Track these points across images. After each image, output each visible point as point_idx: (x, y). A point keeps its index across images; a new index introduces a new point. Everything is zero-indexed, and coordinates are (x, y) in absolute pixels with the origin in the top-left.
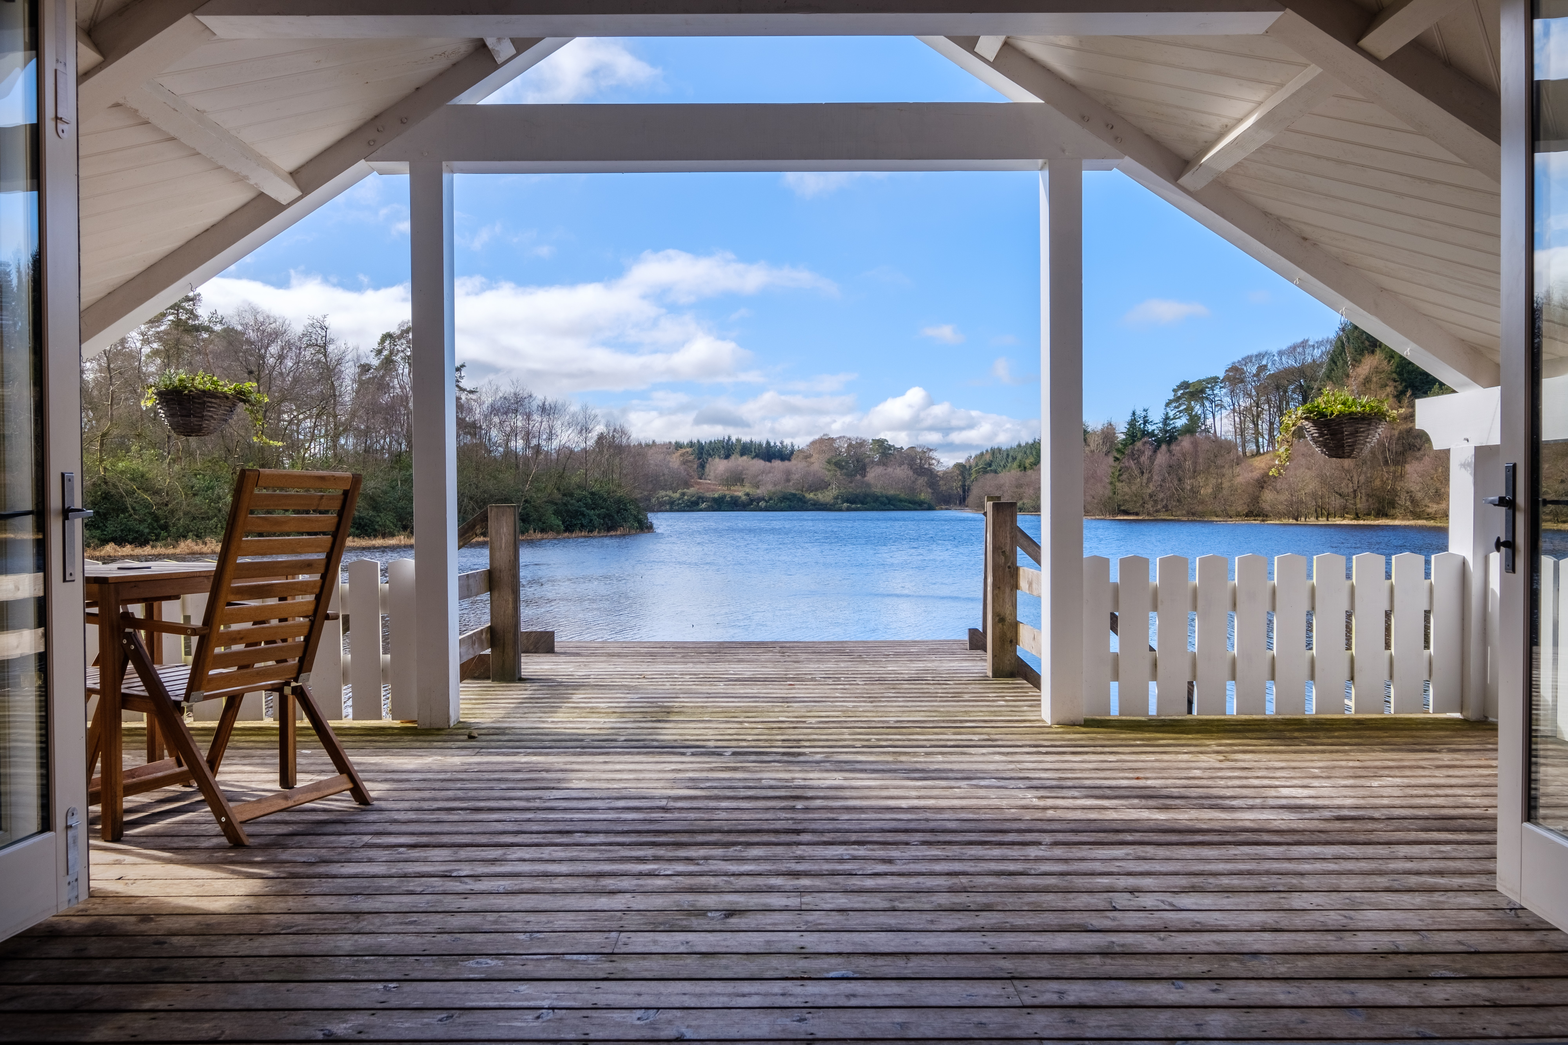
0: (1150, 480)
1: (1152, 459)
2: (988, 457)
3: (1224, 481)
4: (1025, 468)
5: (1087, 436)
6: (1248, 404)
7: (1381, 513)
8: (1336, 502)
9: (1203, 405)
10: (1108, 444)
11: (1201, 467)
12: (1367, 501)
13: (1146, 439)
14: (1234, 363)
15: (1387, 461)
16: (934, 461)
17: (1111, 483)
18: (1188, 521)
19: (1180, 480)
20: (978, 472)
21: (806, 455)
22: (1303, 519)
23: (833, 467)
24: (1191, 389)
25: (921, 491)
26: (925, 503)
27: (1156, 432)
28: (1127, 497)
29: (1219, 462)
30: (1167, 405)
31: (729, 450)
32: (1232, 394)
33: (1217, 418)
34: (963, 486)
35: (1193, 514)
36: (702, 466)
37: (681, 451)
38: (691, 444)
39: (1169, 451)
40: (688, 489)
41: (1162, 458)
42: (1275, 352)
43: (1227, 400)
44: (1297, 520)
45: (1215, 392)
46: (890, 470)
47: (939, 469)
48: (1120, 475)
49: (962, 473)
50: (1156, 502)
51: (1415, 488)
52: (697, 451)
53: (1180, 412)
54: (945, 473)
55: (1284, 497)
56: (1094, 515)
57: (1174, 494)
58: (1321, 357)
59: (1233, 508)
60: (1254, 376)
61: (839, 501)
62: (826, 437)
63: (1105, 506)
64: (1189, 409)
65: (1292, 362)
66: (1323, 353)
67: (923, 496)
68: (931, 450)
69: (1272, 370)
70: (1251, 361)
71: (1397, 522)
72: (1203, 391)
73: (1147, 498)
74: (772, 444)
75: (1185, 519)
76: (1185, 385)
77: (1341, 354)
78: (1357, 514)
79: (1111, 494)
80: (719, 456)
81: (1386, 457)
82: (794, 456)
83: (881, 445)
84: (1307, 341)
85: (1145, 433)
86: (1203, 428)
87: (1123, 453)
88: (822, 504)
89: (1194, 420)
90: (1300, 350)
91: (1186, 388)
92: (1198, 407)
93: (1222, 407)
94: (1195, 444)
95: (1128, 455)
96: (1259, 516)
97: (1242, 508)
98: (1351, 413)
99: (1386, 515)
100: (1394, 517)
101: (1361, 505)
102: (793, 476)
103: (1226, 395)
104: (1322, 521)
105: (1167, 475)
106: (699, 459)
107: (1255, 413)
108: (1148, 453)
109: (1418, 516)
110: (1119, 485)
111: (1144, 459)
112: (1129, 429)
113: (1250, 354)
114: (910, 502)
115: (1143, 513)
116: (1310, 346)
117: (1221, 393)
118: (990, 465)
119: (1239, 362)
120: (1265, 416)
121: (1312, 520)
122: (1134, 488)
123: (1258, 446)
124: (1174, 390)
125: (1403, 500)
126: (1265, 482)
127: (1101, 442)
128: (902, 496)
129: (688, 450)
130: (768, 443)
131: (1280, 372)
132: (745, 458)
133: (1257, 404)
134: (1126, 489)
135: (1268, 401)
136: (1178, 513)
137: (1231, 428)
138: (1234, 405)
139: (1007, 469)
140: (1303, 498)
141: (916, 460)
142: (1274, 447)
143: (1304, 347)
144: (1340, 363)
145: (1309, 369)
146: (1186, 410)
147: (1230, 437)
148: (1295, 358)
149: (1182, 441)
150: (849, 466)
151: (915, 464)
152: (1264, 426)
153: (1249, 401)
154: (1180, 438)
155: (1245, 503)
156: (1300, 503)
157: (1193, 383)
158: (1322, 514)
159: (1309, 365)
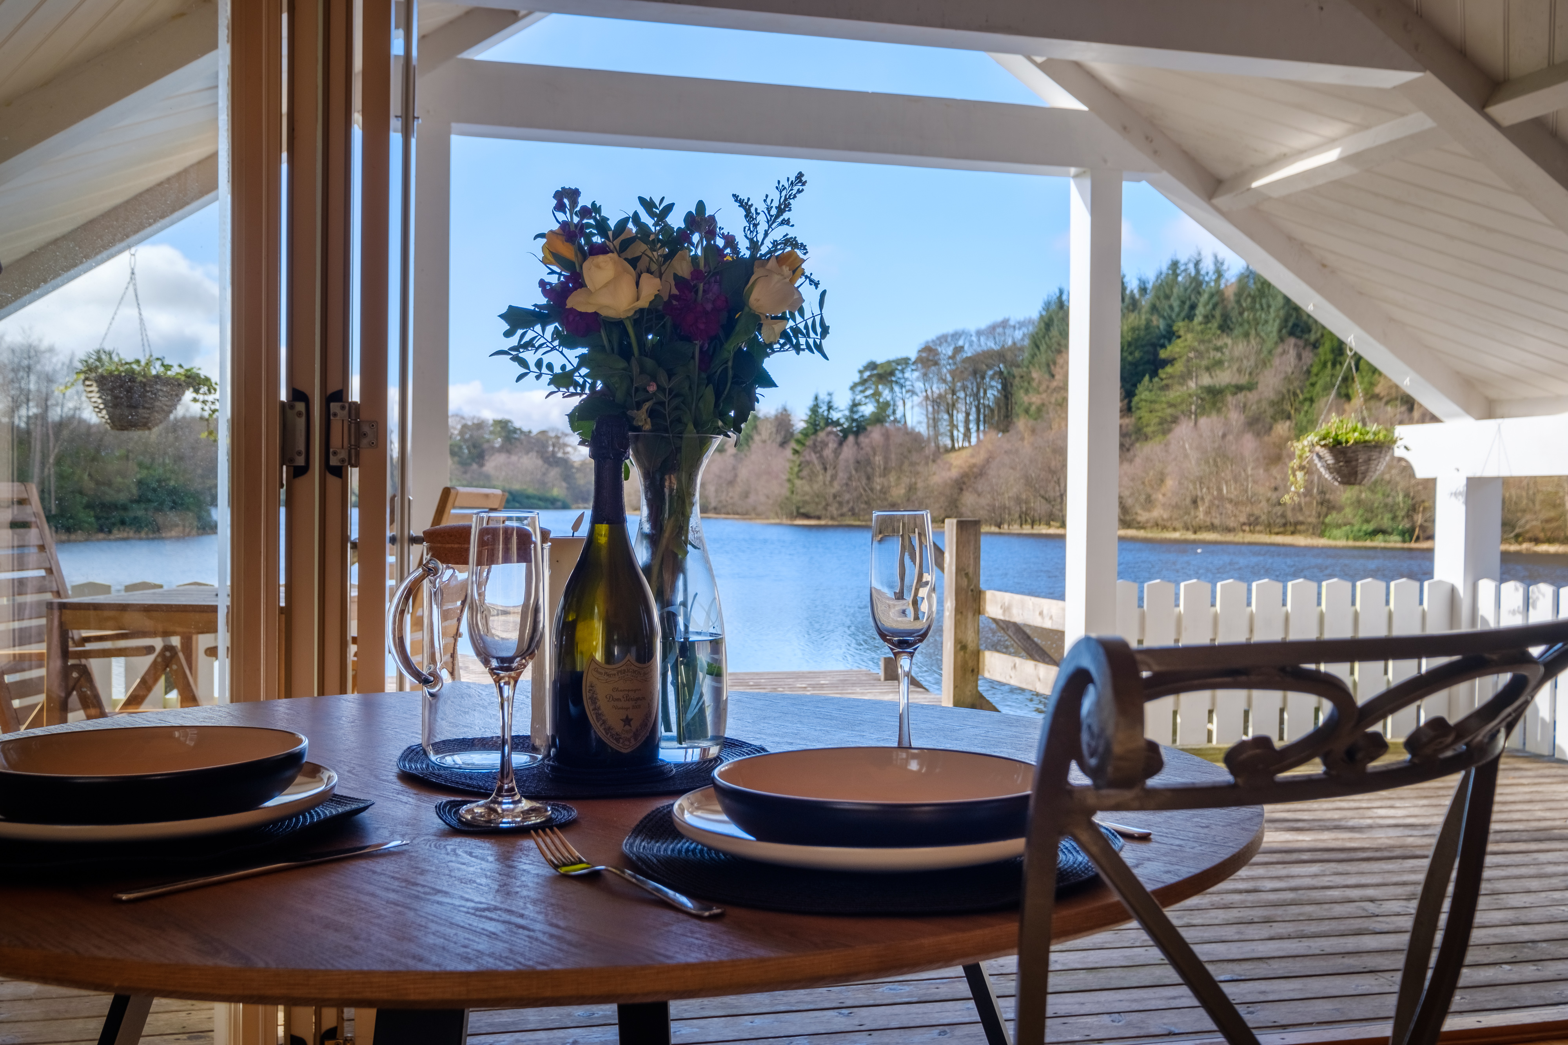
0: (834, 477)
1: (837, 452)
3: (919, 481)
5: (758, 423)
6: (942, 391)
8: (1040, 507)
9: (892, 390)
10: (783, 433)
11: (893, 464)
13: (829, 429)
14: (927, 342)
16: (569, 449)
17: (789, 480)
19: (869, 478)
22: (1006, 526)
24: (879, 371)
25: (554, 486)
26: (558, 500)
27: (842, 421)
28: (807, 498)
29: (915, 457)
30: (853, 388)
32: (925, 377)
33: (909, 404)
39: (857, 443)
41: (849, 451)
42: (973, 332)
43: (919, 385)
44: (1000, 527)
45: (906, 375)
46: (514, 458)
47: (576, 458)
48: (800, 471)
50: (841, 504)
51: (1126, 493)
53: (866, 397)
54: (583, 464)
55: (984, 501)
56: (767, 518)
57: (861, 495)
58: (1022, 339)
60: (950, 358)
63: (782, 508)
64: (877, 394)
65: (991, 344)
66: (1024, 335)
67: (555, 492)
68: (566, 435)
69: (969, 352)
70: (946, 342)
72: (892, 373)
73: (831, 499)
76: (872, 366)
77: (1044, 337)
79: (788, 494)
83: (505, 428)
84: (1008, 320)
85: (829, 422)
86: (892, 418)
87: (803, 444)
89: (884, 407)
90: (1000, 330)
91: (873, 370)
92: (887, 392)
93: (913, 392)
94: (887, 436)
95: (809, 447)
98: (1365, 442)
103: (918, 379)
104: (1027, 529)
105: (854, 472)
107: (950, 401)
108: (832, 445)
109: (1127, 525)
110: (798, 482)
111: (828, 452)
112: (810, 417)
114: (540, 499)
115: (826, 517)
116: (1010, 326)
117: (912, 376)
119: (933, 341)
120: (961, 406)
121: (1015, 528)
122: (816, 487)
123: (953, 440)
124: (861, 372)
126: (964, 483)
127: (774, 430)
128: (531, 491)
131: (978, 355)
133: (953, 391)
134: (807, 488)
135: (964, 388)
137: (923, 419)
138: (926, 391)
140: (1007, 502)
141: (548, 447)
142: (970, 442)
143: (1004, 327)
144: (1043, 348)
145: (1009, 354)
146: (873, 395)
147: (922, 429)
148: (995, 338)
149: (871, 432)
150: (463, 453)
151: (547, 452)
152: (960, 417)
153: (943, 387)
154: (869, 428)
155: (941, 507)
156: (1004, 508)
157: (882, 364)
158: (1026, 521)
159: (1010, 349)
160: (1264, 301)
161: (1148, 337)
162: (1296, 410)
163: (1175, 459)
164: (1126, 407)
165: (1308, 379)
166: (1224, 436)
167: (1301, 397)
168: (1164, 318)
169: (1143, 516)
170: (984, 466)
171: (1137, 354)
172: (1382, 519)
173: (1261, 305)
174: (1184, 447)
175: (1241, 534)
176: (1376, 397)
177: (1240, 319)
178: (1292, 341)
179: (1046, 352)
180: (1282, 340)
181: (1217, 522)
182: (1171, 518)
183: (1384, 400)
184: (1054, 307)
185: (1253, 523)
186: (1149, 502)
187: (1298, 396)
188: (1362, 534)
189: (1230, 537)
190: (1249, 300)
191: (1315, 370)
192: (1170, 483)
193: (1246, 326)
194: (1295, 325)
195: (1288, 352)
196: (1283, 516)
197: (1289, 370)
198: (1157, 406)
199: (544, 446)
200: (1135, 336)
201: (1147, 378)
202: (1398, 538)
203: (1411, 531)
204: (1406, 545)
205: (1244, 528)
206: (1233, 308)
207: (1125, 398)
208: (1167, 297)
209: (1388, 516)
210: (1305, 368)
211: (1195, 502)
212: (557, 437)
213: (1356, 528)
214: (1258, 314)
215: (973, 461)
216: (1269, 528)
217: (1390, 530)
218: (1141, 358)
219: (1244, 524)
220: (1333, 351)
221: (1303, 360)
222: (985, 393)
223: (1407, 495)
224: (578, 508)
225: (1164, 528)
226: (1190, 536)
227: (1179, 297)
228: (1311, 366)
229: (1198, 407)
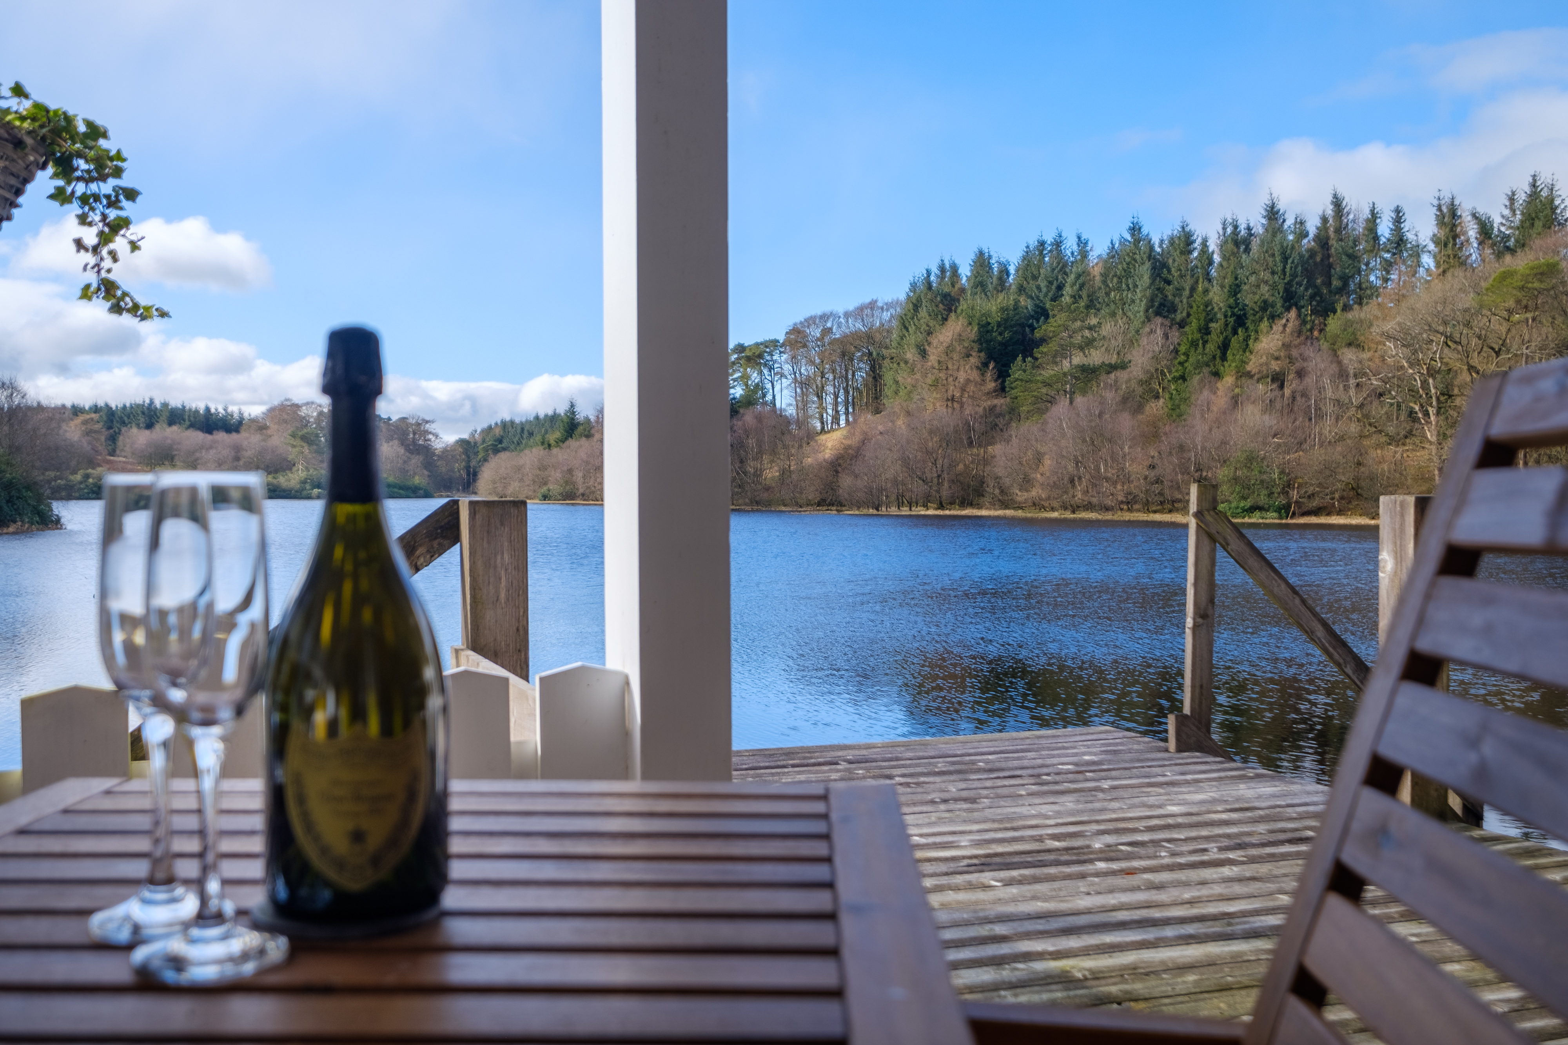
2: (498, 432)
3: (793, 463)
4: (549, 445)
6: (811, 373)
7: (965, 503)
8: (918, 488)
9: (761, 373)
11: (767, 446)
12: (950, 487)
14: (795, 324)
15: (972, 443)
16: (430, 436)
18: (753, 511)
19: (742, 462)
20: (486, 450)
21: (259, 426)
22: (884, 509)
23: (298, 442)
24: (748, 353)
25: (415, 474)
26: (420, 489)
29: (787, 440)
31: (151, 417)
32: (794, 359)
33: (777, 387)
34: (468, 468)
35: (758, 503)
36: (113, 439)
37: (82, 418)
38: (96, 409)
40: (93, 468)
42: (841, 314)
43: (787, 368)
44: (878, 510)
45: (775, 358)
47: (438, 445)
49: (466, 452)
51: (1000, 471)
52: (105, 418)
54: (445, 451)
55: (862, 483)
58: (890, 321)
59: (804, 496)
60: (818, 339)
61: (308, 487)
62: (288, 403)
64: (745, 377)
65: (859, 325)
66: (892, 316)
67: (417, 480)
68: (427, 422)
69: (837, 333)
70: (815, 323)
71: (984, 513)
72: (760, 356)
74: (213, 411)
75: (747, 508)
76: (740, 348)
77: (913, 318)
78: (941, 503)
80: (138, 426)
81: (970, 437)
82: (244, 427)
84: (876, 301)
86: (762, 401)
88: (284, 491)
89: (753, 390)
90: (868, 311)
91: (741, 352)
92: (755, 375)
93: (782, 375)
94: (758, 418)
96: (833, 505)
97: (812, 494)
99: (971, 505)
100: (979, 507)
101: (945, 493)
102: (244, 453)
103: (786, 361)
104: (905, 511)
106: (110, 428)
107: (819, 383)
109: (1005, 505)
113: (813, 313)
114: (401, 488)
116: (878, 308)
117: (781, 359)
118: (501, 442)
119: (801, 323)
120: (830, 389)
121: (893, 510)
123: (822, 423)
125: (991, 488)
126: (840, 465)
128: (391, 479)
129: (93, 415)
130: (208, 409)
131: (846, 336)
132: (175, 428)
133: (822, 373)
135: (834, 371)
136: (740, 501)
137: (793, 401)
138: (795, 373)
139: (522, 446)
140: (884, 484)
141: (408, 435)
142: (839, 425)
143: (872, 309)
144: (912, 329)
145: (878, 335)
146: (741, 377)
147: (791, 411)
148: (863, 320)
149: (743, 415)
150: (320, 441)
151: (407, 439)
152: (829, 399)
153: (812, 370)
154: (741, 411)
155: (817, 490)
156: (881, 490)
157: (749, 346)
158: (903, 502)
159: (879, 330)
160: (1130, 281)
161: (1017, 317)
162: (1163, 389)
163: (1053, 439)
164: (999, 386)
165: (1176, 358)
166: (1100, 415)
167: (1169, 377)
168: (1032, 298)
169: (1021, 496)
170: (858, 449)
171: (1007, 335)
172: (1259, 495)
173: (1128, 286)
174: (1061, 426)
175: (1119, 513)
176: (1249, 375)
177: (1106, 300)
178: (1159, 320)
179: (915, 333)
180: (1149, 320)
181: (1095, 500)
182: (1049, 498)
183: (1256, 377)
184: (921, 287)
185: (1130, 503)
186: (1027, 483)
187: (1165, 375)
188: (1240, 510)
189: (1109, 516)
190: (1115, 280)
191: (1183, 349)
192: (1047, 462)
193: (1113, 306)
194: (1162, 305)
195: (1155, 331)
196: (1161, 494)
197: (1157, 349)
198: (1033, 386)
199: (405, 433)
200: (1005, 316)
201: (1020, 358)
202: (1275, 514)
203: (1287, 507)
204: (1284, 521)
205: (1122, 506)
206: (1100, 288)
207: (999, 377)
208: (1035, 278)
209: (1264, 492)
210: (1172, 347)
211: (1072, 481)
212: (418, 424)
213: (1233, 505)
214: (1125, 293)
215: (848, 442)
216: (1147, 507)
217: (1266, 506)
218: (1011, 338)
219: (1122, 502)
220: (1200, 330)
221: (1170, 340)
222: (853, 375)
223: (1282, 472)
224: (441, 496)
225: (1043, 508)
226: (1069, 515)
227: (1046, 277)
228: (1179, 344)
229: (1072, 386)
